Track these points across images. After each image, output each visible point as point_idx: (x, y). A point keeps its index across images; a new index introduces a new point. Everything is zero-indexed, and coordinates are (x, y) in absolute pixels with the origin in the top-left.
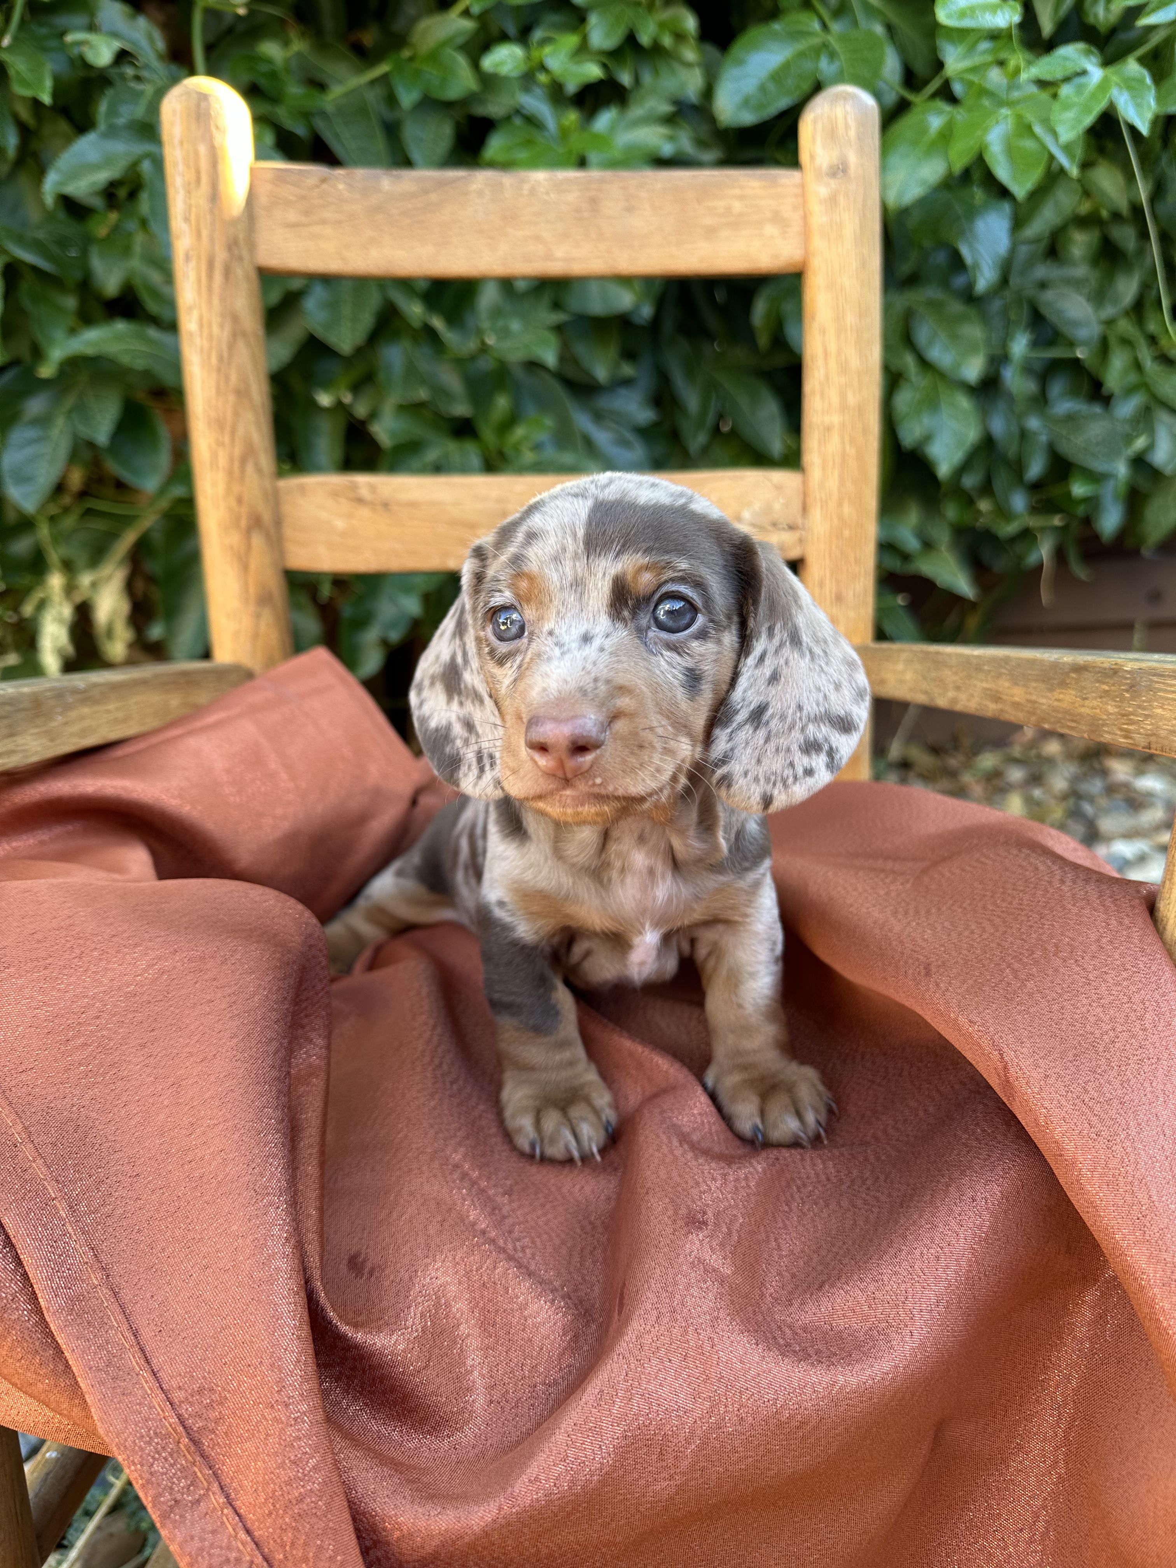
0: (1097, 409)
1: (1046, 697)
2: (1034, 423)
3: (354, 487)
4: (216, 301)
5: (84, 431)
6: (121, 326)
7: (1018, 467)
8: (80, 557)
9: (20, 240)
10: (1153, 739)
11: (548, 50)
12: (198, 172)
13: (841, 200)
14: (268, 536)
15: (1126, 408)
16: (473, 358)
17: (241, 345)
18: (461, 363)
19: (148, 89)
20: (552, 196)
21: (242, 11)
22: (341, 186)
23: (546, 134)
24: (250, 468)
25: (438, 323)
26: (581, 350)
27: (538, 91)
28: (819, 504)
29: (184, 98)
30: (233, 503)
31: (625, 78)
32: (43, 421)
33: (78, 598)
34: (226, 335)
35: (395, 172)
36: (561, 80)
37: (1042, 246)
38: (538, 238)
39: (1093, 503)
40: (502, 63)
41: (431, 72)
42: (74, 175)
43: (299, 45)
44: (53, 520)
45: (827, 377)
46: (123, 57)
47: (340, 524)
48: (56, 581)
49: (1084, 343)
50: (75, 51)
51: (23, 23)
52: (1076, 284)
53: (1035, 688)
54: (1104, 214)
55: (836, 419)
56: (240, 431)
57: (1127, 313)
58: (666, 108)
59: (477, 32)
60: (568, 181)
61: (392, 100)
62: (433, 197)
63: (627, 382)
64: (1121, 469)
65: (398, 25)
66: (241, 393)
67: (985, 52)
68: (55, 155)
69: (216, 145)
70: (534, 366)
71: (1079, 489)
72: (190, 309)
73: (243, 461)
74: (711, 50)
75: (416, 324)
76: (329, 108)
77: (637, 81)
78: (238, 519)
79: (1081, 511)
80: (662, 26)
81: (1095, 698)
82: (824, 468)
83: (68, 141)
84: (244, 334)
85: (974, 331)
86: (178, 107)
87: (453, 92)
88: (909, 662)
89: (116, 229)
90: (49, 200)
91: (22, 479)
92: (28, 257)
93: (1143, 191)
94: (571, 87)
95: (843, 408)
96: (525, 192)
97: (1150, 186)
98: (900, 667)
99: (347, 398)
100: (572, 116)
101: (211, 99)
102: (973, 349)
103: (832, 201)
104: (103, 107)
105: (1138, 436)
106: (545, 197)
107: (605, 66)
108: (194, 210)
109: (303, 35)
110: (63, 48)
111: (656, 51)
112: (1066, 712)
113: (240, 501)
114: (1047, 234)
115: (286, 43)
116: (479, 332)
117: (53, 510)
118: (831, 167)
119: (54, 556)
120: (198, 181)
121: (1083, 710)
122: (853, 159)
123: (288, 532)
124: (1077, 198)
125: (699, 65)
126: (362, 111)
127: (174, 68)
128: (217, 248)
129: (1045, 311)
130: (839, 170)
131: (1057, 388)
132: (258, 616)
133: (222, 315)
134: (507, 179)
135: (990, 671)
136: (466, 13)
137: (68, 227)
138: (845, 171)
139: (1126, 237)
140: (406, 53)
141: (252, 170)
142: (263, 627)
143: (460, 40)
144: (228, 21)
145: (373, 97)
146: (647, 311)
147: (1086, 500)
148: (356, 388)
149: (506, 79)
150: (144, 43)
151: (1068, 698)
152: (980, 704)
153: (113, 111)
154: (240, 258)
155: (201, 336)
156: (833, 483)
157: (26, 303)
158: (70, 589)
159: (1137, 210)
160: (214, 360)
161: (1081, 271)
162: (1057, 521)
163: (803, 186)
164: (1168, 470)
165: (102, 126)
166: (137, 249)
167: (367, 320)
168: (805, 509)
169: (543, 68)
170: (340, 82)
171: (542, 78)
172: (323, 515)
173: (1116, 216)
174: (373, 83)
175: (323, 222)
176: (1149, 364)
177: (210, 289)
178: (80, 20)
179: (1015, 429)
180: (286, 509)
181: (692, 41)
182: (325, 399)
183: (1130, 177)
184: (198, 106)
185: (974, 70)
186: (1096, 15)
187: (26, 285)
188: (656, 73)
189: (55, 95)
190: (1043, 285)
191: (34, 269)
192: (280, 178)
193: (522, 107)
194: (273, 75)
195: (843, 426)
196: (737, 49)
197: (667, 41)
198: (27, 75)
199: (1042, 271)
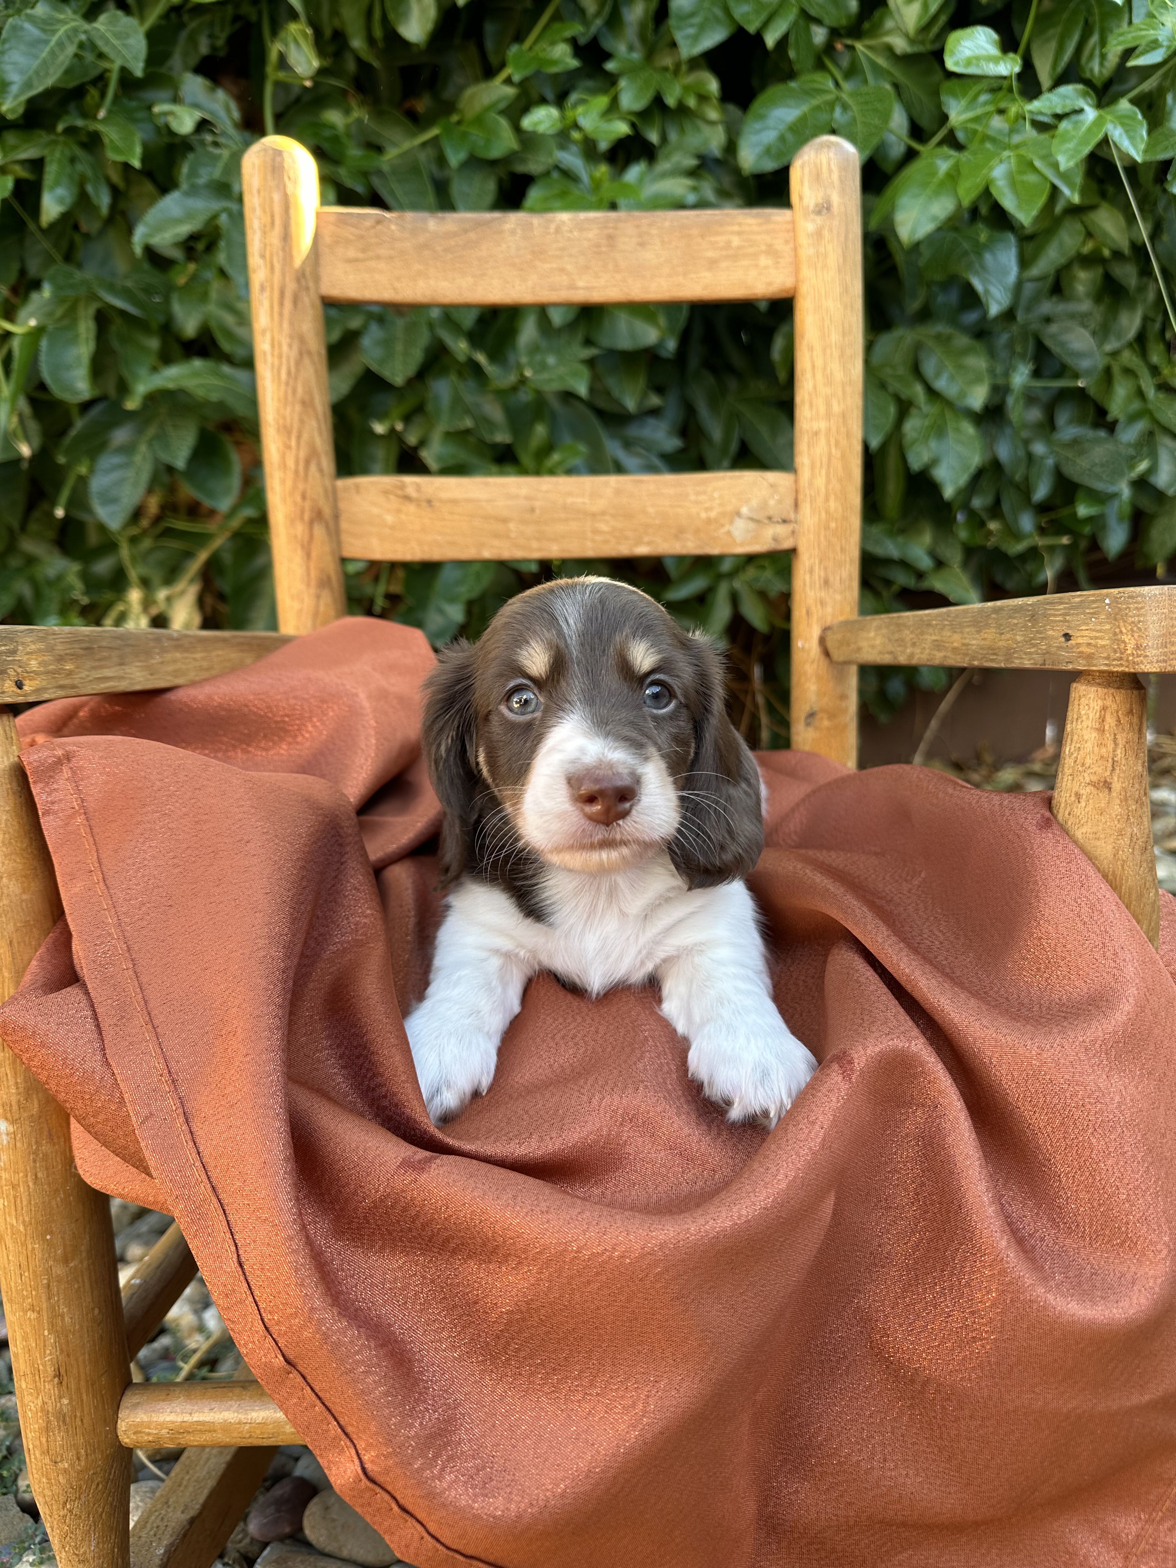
0: (1102, 434)
1: (974, 639)
2: (1039, 448)
3: (403, 487)
4: (286, 325)
5: (165, 458)
6: (198, 363)
7: (1025, 490)
8: (156, 577)
9: (111, 288)
10: (1047, 656)
11: (580, 110)
12: (272, 216)
13: (826, 233)
14: (327, 527)
15: (1129, 434)
16: (514, 389)
17: (307, 361)
18: (502, 394)
19: (225, 153)
20: (575, 233)
21: (308, 84)
22: (393, 227)
23: (581, 186)
24: (313, 468)
25: (481, 358)
26: (611, 382)
27: (574, 149)
28: (808, 500)
29: (262, 154)
30: (299, 499)
31: (653, 137)
32: (128, 449)
33: (154, 611)
34: (294, 353)
35: (440, 215)
36: (593, 136)
37: (1049, 283)
38: (562, 270)
39: (1098, 522)
40: (540, 122)
41: (477, 135)
42: (159, 228)
43: (360, 113)
44: (134, 540)
45: (815, 387)
46: (203, 125)
47: (389, 518)
48: (135, 596)
49: (1088, 373)
50: (161, 121)
51: (116, 97)
52: (1082, 319)
53: (968, 633)
54: (1106, 253)
55: (822, 425)
56: (305, 436)
57: (1130, 345)
58: (692, 162)
59: (518, 97)
60: (587, 220)
61: (441, 160)
62: (472, 235)
63: (655, 412)
64: (1125, 491)
65: (447, 94)
66: (307, 404)
67: (986, 103)
68: (143, 212)
69: (289, 193)
70: (568, 396)
71: (1083, 510)
72: (264, 332)
73: (307, 462)
74: (732, 108)
75: (462, 358)
76: (386, 168)
77: (664, 139)
78: (302, 512)
79: (1087, 530)
80: (687, 89)
81: (1009, 631)
82: (813, 467)
83: (152, 201)
84: (309, 353)
85: (978, 362)
86: (257, 162)
87: (496, 152)
88: (879, 628)
89: (194, 278)
90: (138, 250)
91: (109, 500)
92: (118, 303)
93: (1144, 231)
94: (604, 146)
95: (829, 415)
96: (552, 230)
97: (1150, 226)
98: (872, 634)
99: (399, 427)
100: (603, 169)
101: (285, 155)
102: (978, 380)
103: (818, 234)
104: (185, 169)
105: (1141, 460)
106: (569, 235)
107: (633, 125)
108: (268, 248)
109: (362, 104)
110: (151, 117)
111: (682, 110)
112: (989, 648)
113: (304, 497)
114: (1052, 272)
115: (347, 111)
116: (520, 367)
117: (134, 531)
118: (817, 205)
119: (133, 574)
120: (273, 223)
121: (1001, 644)
122: (835, 199)
123: (344, 525)
124: (1081, 238)
125: (722, 122)
126: (415, 170)
127: (247, 135)
128: (287, 279)
129: (1048, 343)
130: (824, 208)
131: (1062, 417)
132: (318, 597)
133: (291, 337)
134: (536, 220)
135: (936, 625)
136: (508, 81)
137: (153, 278)
138: (828, 209)
139: (1128, 274)
140: (455, 118)
141: (318, 215)
142: (322, 608)
143: (502, 105)
144: (296, 91)
145: (423, 157)
146: (671, 345)
147: (1090, 519)
148: (407, 419)
149: (543, 136)
150: (222, 113)
151: (990, 637)
152: (930, 654)
153: (193, 173)
154: (307, 289)
155: (273, 355)
156: (820, 482)
157: (115, 344)
158: (147, 603)
159: (1139, 250)
160: (284, 376)
161: (1086, 306)
162: (1065, 540)
163: (793, 222)
164: (1171, 492)
165: (184, 186)
166: (214, 295)
167: (417, 356)
168: (796, 505)
169: (576, 126)
170: (395, 145)
171: (576, 135)
172: (375, 511)
173: (1117, 255)
174: (424, 145)
175: (378, 257)
176: (1151, 392)
177: (281, 314)
178: (165, 94)
179: (1021, 453)
180: (342, 505)
181: (715, 101)
182: (379, 428)
183: (1131, 219)
184: (273, 160)
185: (976, 119)
186: (1092, 70)
187: (117, 326)
188: (682, 131)
189: (144, 160)
190: (1048, 320)
191: (123, 313)
192: (342, 220)
193: (560, 162)
194: (336, 139)
195: (829, 430)
196: (757, 106)
197: (692, 102)
198: (119, 143)
199: (1047, 307)
